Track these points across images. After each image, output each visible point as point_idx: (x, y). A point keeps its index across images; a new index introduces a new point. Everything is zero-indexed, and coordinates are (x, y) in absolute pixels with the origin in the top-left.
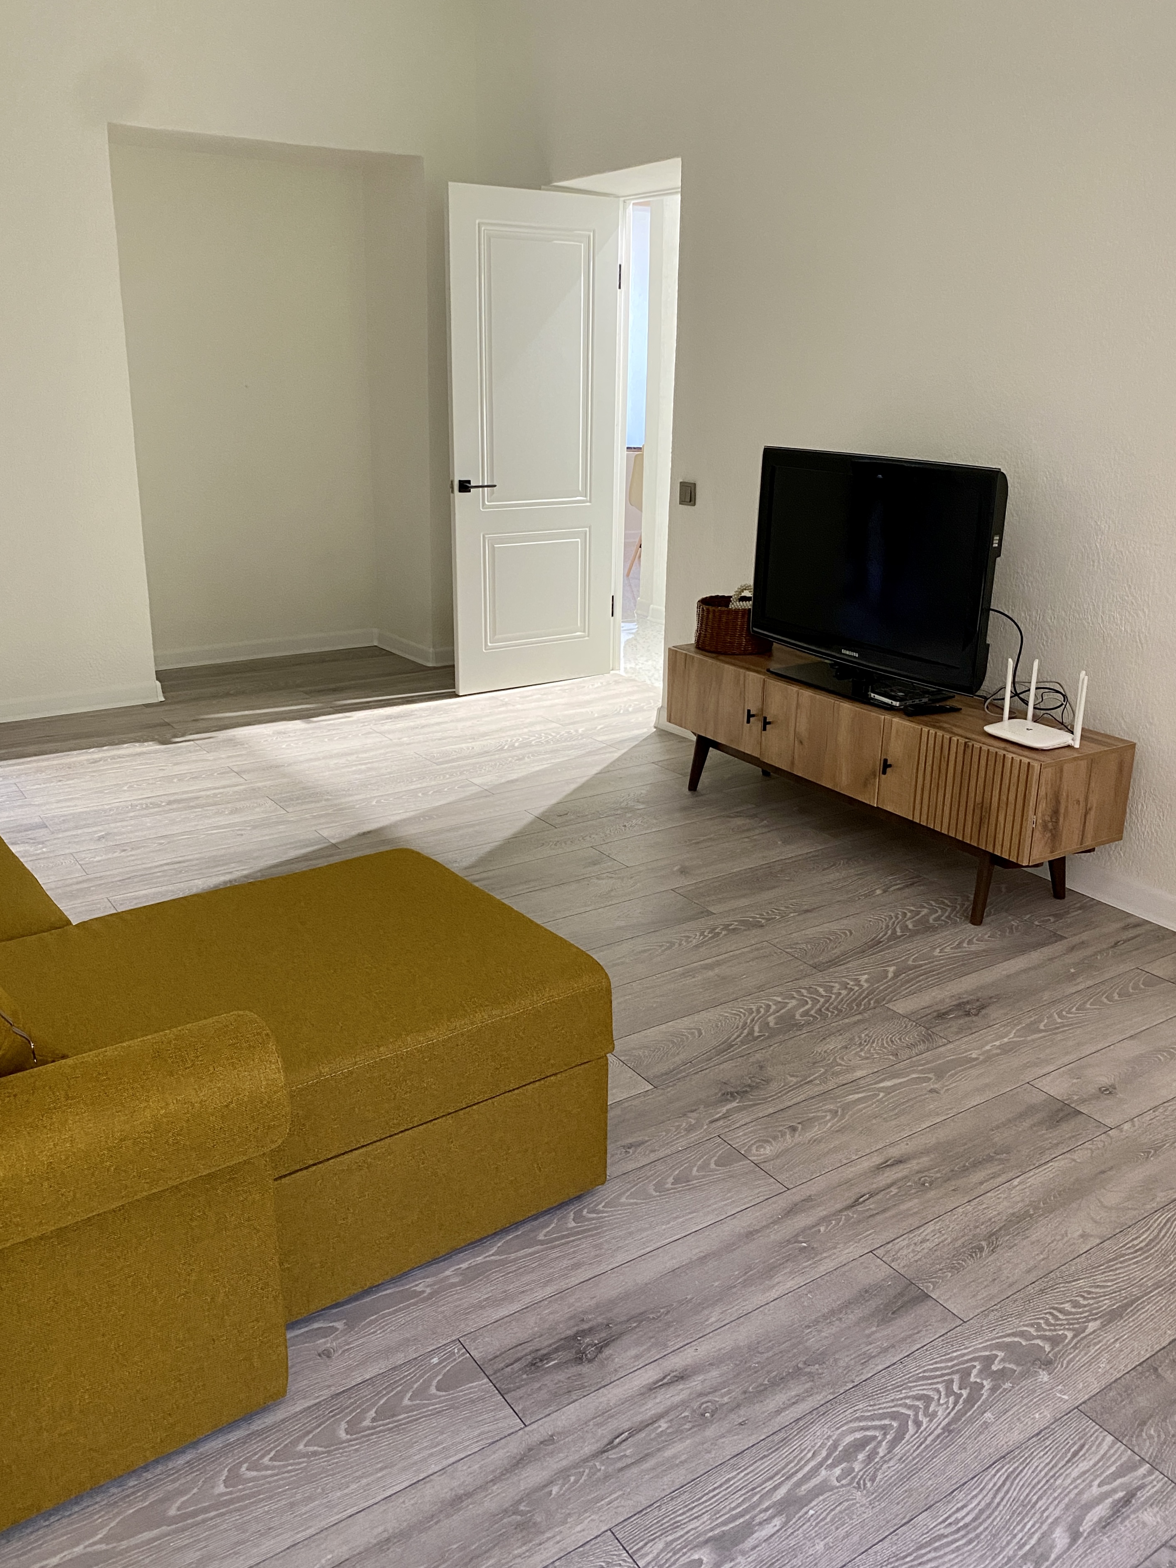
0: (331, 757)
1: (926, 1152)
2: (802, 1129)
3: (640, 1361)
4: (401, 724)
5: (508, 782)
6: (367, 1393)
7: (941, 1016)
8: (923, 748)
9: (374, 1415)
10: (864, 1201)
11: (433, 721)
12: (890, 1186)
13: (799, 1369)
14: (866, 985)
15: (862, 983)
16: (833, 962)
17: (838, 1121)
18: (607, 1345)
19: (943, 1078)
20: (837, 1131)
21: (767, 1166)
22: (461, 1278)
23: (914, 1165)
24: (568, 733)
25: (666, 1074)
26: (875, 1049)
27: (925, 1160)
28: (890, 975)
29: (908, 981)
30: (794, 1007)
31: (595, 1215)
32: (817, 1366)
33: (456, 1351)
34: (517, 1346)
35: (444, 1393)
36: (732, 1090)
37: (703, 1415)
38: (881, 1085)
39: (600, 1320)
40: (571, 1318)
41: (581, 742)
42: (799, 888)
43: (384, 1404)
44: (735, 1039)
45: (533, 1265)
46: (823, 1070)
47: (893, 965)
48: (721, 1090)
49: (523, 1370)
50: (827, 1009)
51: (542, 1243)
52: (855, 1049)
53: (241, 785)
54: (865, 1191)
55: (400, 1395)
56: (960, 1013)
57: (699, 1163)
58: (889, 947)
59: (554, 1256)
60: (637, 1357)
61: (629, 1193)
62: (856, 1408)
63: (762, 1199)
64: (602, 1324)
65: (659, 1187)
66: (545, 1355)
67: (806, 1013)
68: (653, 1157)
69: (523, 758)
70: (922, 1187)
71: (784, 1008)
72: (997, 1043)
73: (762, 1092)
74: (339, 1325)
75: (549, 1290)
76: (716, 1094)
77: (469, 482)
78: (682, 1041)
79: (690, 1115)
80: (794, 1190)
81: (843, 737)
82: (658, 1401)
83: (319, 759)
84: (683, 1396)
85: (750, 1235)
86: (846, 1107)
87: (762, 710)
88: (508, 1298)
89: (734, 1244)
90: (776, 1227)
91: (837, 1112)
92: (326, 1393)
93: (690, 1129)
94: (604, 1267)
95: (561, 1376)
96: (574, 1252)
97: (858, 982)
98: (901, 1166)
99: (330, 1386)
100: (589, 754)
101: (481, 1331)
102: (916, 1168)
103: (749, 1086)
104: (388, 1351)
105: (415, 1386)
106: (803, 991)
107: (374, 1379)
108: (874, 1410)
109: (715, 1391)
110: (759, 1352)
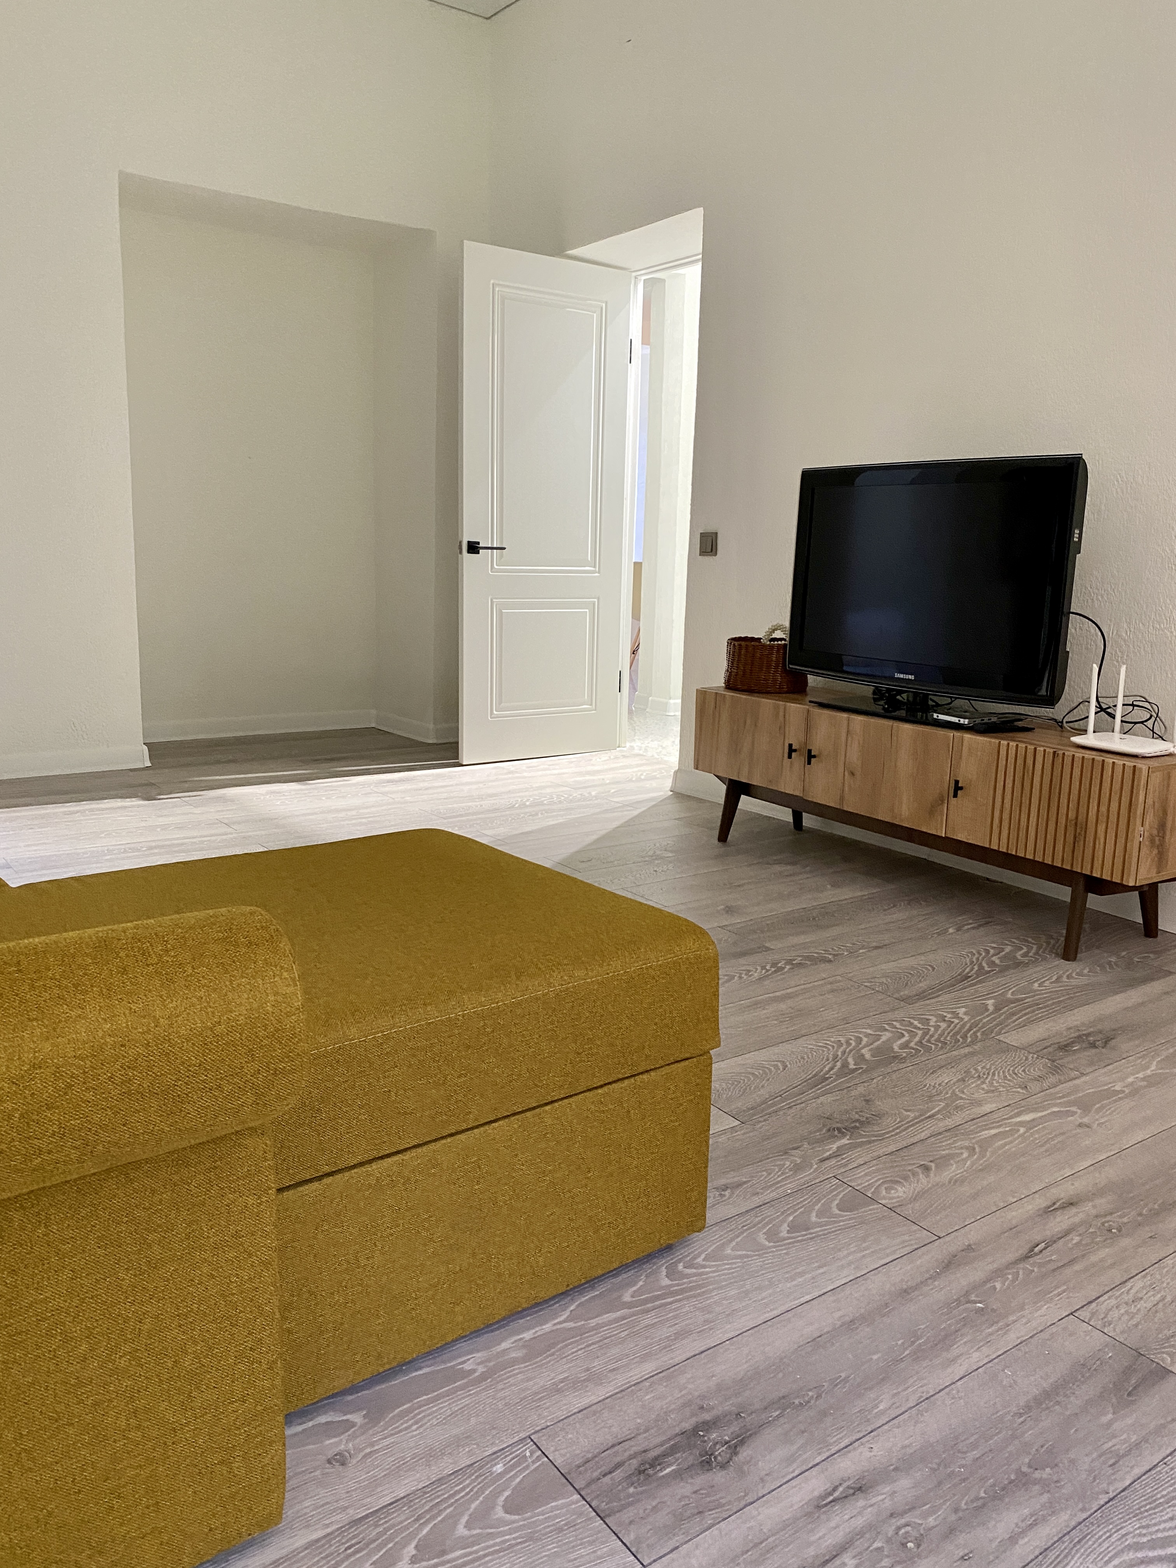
0: (330, 812)
1: (1100, 1192)
2: (937, 1167)
3: (795, 1465)
4: (402, 787)
5: (522, 833)
6: (403, 1517)
7: (1065, 1047)
8: (1002, 762)
9: (414, 1552)
10: (1041, 1251)
11: (436, 784)
12: (1067, 1233)
13: (1025, 1474)
14: (966, 1018)
15: (960, 1015)
16: (922, 996)
17: (979, 1159)
18: (742, 1442)
19: (1090, 1111)
20: (981, 1170)
21: (908, 1211)
22: (524, 1351)
23: (1088, 1208)
24: (581, 794)
25: (752, 1108)
26: (998, 1082)
27: (1103, 1203)
28: (991, 1008)
29: (1013, 1014)
30: (888, 1040)
31: (694, 1271)
32: (1048, 1470)
33: (528, 1454)
34: (613, 1446)
35: (517, 1517)
36: (839, 1125)
37: (904, 1545)
38: (1018, 1119)
39: (727, 1407)
40: (685, 1405)
41: (596, 802)
42: (863, 926)
43: (428, 1534)
44: (829, 1071)
45: (623, 1335)
46: (943, 1104)
47: (991, 998)
48: (824, 1126)
49: (629, 1479)
50: (929, 1041)
51: (630, 1305)
52: (973, 1084)
53: (232, 834)
54: (1038, 1238)
55: (453, 1519)
56: (1084, 1045)
57: (817, 1208)
58: (980, 982)
59: (647, 1322)
60: (790, 1460)
61: (734, 1243)
62: (1123, 1532)
63: (909, 1249)
64: (730, 1413)
65: (772, 1235)
66: (656, 1458)
67: (905, 1046)
68: (757, 1200)
69: (537, 814)
70: (1112, 1234)
71: (878, 1040)
72: (1141, 1075)
73: (876, 1128)
74: (357, 1418)
75: (649, 1368)
76: (820, 1130)
77: (478, 543)
78: (765, 1072)
79: (794, 1152)
80: (947, 1239)
81: (904, 763)
82: (833, 1524)
83: (316, 814)
84: (869, 1515)
85: (905, 1293)
86: (985, 1144)
87: (806, 744)
88: (594, 1378)
89: (887, 1305)
90: (936, 1283)
91: (974, 1149)
92: (342, 1518)
93: (797, 1168)
94: (719, 1336)
95: (685, 1488)
96: (675, 1317)
97: (956, 1015)
98: (1074, 1210)
99: (345, 1508)
100: (606, 811)
101: (560, 1425)
102: (1094, 1212)
103: (857, 1121)
104: (431, 1456)
105: (473, 1506)
106: (894, 1023)
107: (411, 1497)
108: (1151, 1534)
109: (914, 1508)
110: (959, 1451)
